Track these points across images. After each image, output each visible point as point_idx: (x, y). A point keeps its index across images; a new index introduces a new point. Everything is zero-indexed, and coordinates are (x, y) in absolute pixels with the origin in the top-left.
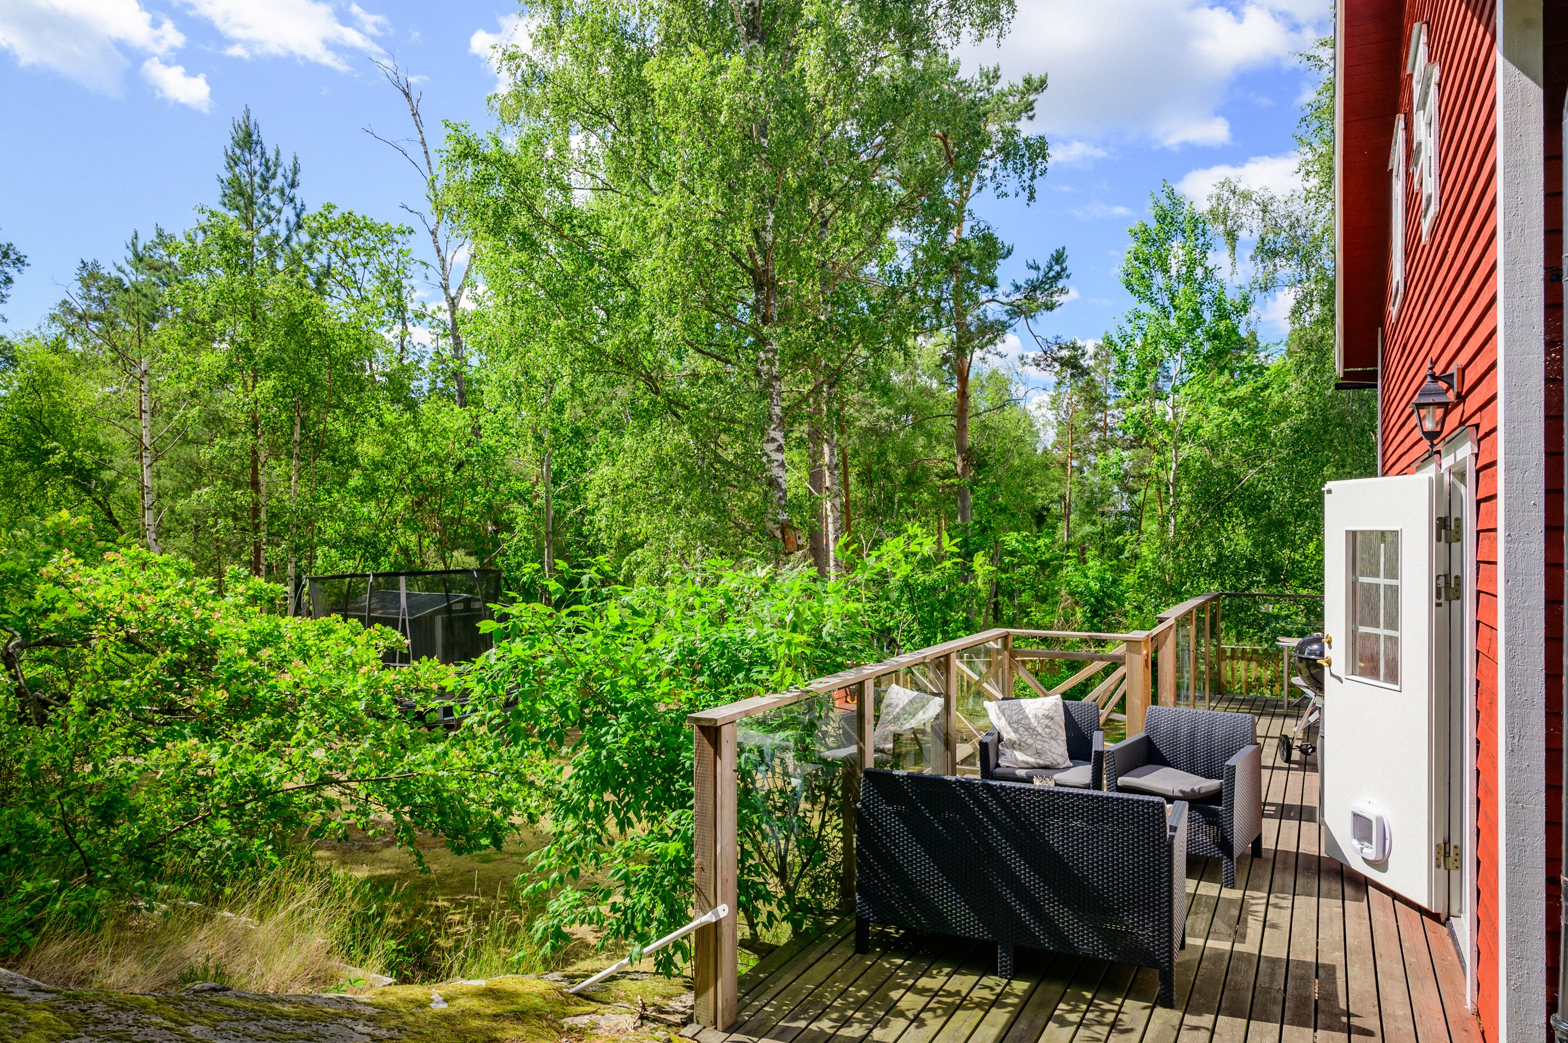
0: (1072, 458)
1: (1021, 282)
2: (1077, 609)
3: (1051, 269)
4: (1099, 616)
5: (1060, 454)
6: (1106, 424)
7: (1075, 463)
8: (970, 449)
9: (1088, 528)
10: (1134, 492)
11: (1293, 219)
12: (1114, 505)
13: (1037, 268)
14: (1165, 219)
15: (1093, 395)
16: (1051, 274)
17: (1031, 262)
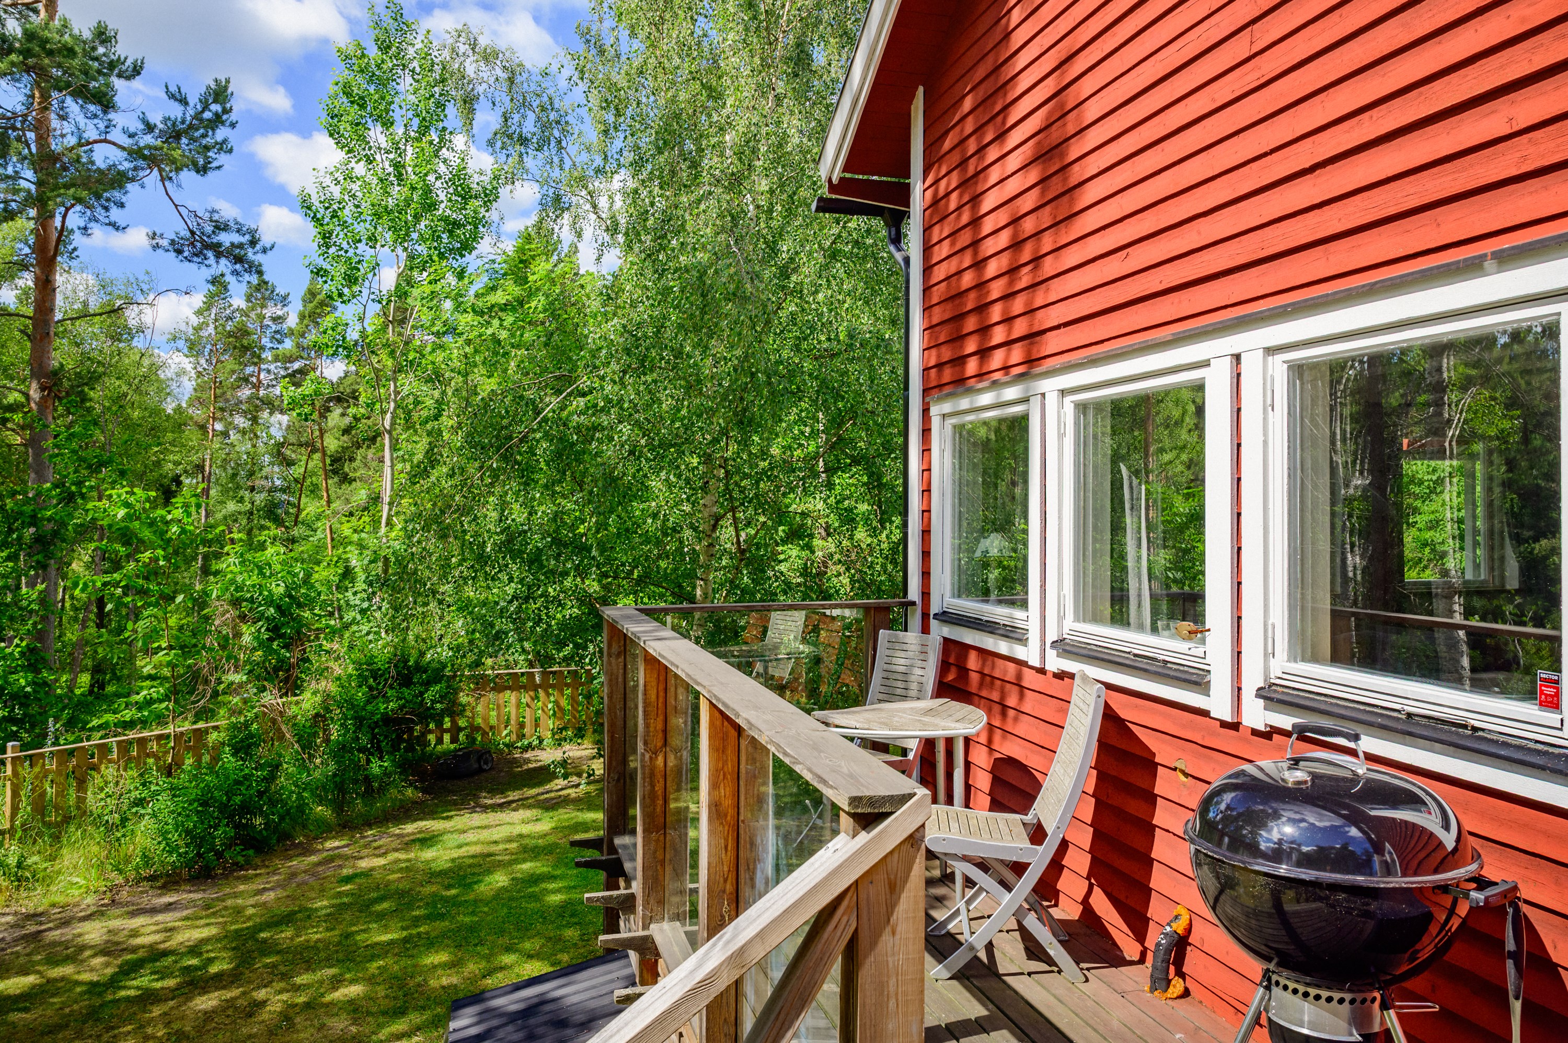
0: (214, 419)
1: (156, 118)
2: (244, 628)
3: (206, 107)
4: (282, 636)
5: (199, 414)
6: (260, 382)
7: (219, 427)
8: (55, 373)
9: (232, 506)
10: (290, 463)
11: (545, 99)
12: (267, 478)
13: (184, 102)
14: (389, 47)
15: (245, 342)
16: (207, 115)
17: (173, 89)
